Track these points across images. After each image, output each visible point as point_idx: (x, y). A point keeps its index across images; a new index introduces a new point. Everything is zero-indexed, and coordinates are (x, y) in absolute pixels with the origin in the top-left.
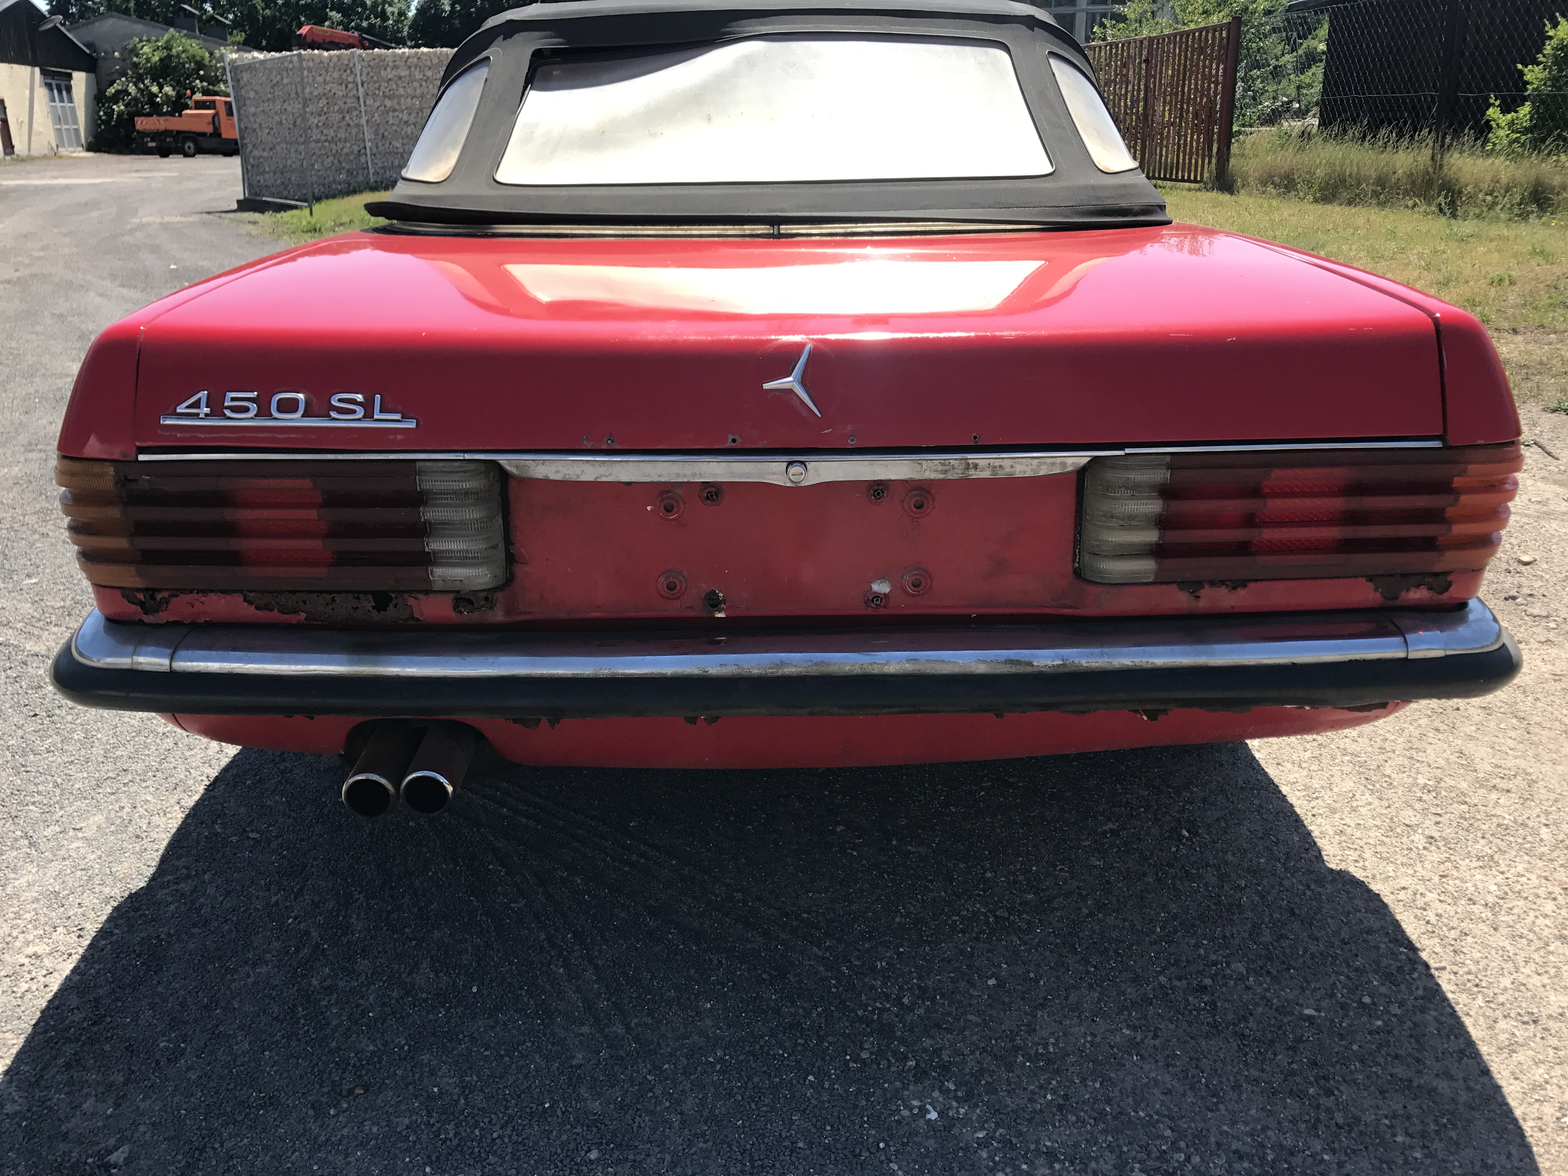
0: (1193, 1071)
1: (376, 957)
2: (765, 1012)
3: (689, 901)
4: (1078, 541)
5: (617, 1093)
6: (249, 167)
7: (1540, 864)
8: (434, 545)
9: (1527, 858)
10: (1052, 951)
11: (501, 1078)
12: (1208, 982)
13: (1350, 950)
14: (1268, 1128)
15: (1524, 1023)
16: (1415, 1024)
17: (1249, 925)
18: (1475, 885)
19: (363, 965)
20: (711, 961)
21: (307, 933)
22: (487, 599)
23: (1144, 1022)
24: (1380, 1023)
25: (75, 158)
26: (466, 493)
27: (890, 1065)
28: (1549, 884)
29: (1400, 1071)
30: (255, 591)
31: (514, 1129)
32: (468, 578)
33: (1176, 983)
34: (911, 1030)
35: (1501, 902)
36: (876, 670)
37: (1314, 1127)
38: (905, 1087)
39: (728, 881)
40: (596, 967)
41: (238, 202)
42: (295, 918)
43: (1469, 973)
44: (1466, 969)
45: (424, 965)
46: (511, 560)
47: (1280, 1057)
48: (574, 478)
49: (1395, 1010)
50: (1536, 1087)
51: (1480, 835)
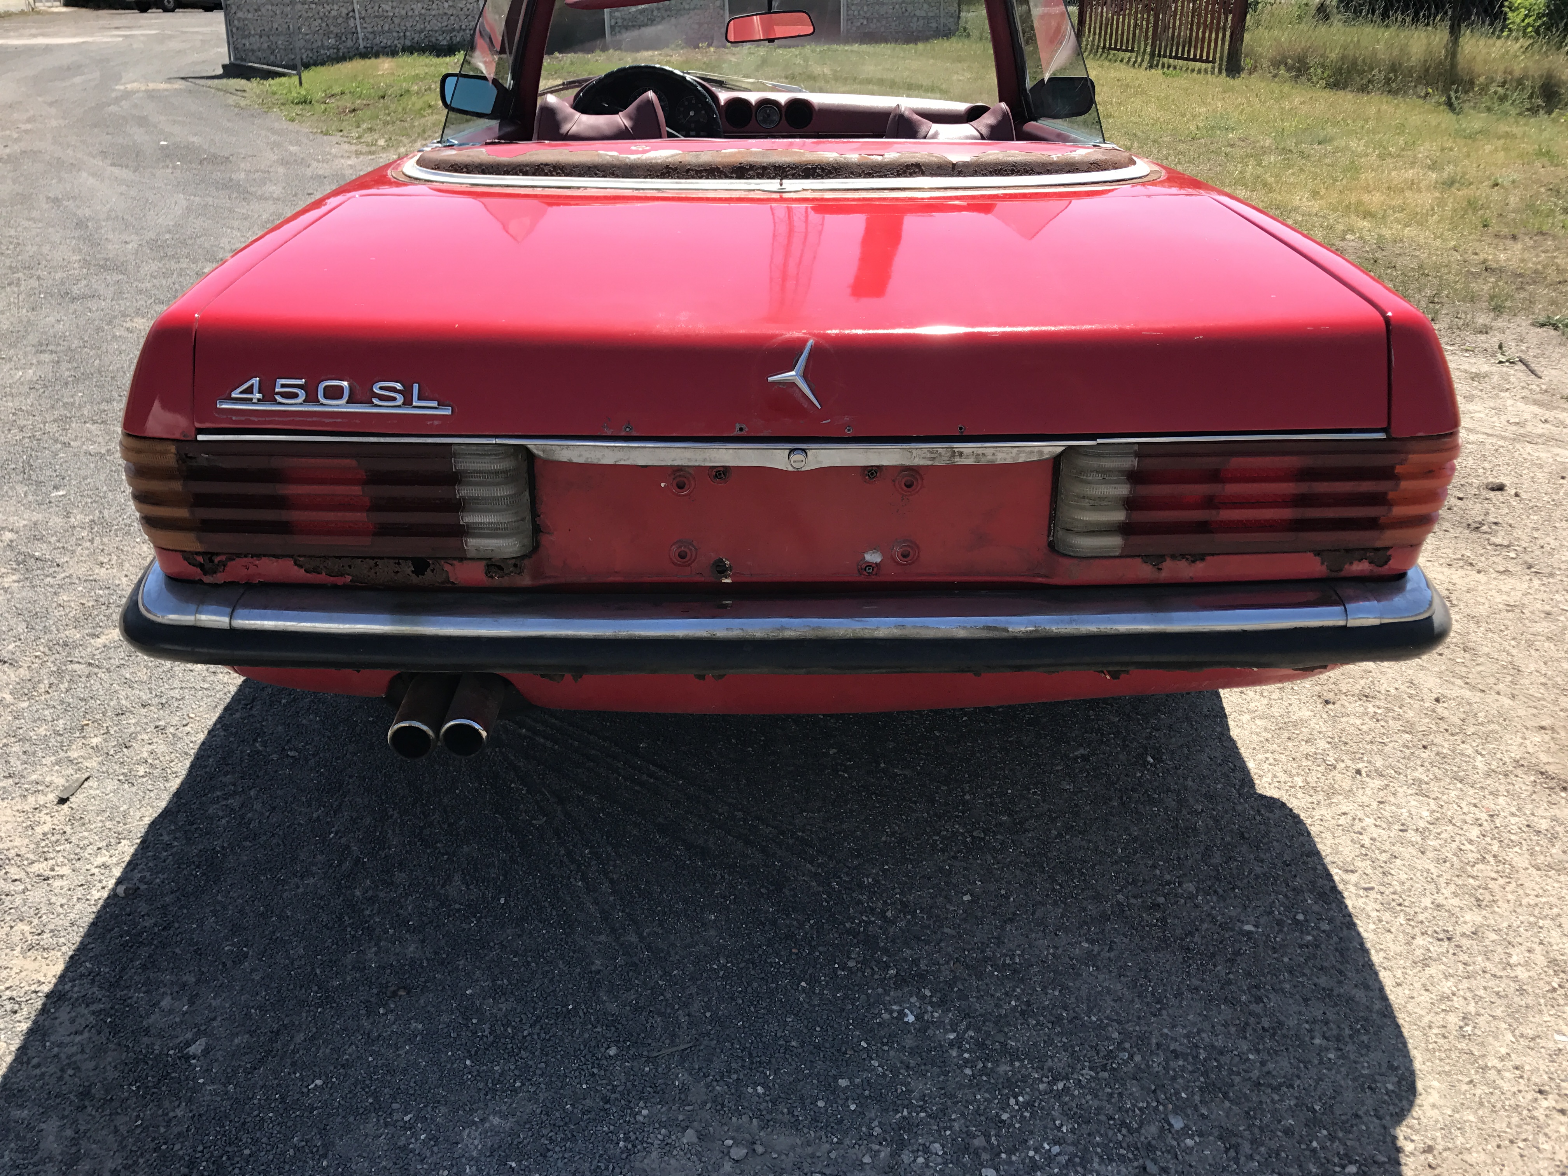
0: (1142, 981)
1: (412, 871)
2: (763, 924)
3: (695, 820)
4: (1053, 517)
5: (632, 996)
6: (234, 30)
7: (1471, 791)
8: (468, 519)
9: (1459, 785)
10: (1022, 870)
11: (529, 982)
12: (1161, 900)
13: (1291, 871)
14: (1203, 1030)
15: (1439, 940)
16: (1341, 939)
17: (1203, 848)
18: (1409, 811)
19: (400, 877)
20: (715, 875)
21: (348, 847)
22: (515, 565)
23: (1101, 936)
24: (1309, 938)
25: (53, 13)
26: (497, 473)
27: (874, 973)
28: (1476, 810)
29: (1323, 981)
30: (304, 556)
31: (542, 1028)
32: (499, 547)
33: (1133, 901)
34: (893, 941)
35: (1431, 827)
36: (867, 634)
37: (1242, 1030)
38: (886, 993)
39: (730, 800)
40: (612, 881)
41: (224, 67)
42: (336, 834)
43: (1394, 893)
44: (1391, 890)
45: (456, 878)
46: (537, 530)
47: (1219, 968)
48: (595, 462)
49: (1325, 926)
50: (1444, 998)
51: (1419, 763)
